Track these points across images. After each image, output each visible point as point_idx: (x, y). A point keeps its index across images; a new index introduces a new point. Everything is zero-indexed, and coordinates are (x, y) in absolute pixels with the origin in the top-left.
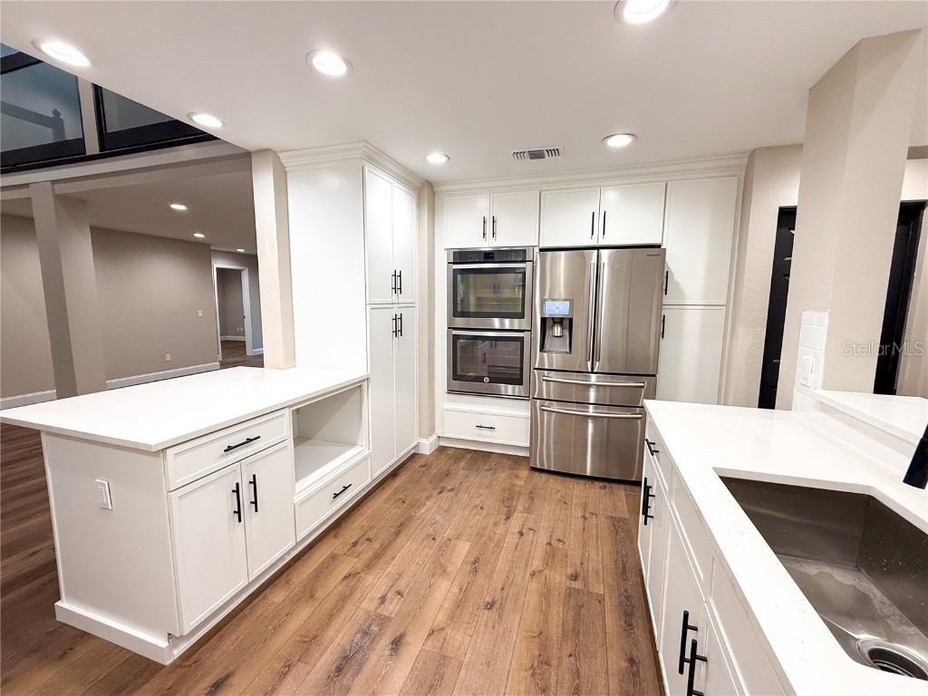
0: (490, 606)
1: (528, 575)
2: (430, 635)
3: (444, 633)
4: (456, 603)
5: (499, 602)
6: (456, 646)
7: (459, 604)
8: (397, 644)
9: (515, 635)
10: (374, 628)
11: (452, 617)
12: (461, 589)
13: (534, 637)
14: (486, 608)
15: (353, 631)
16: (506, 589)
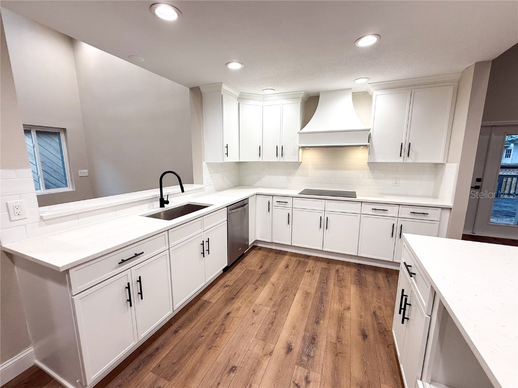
0: (232, 370)
2: (272, 352)
3: (264, 353)
4: (255, 373)
5: (226, 372)
6: (257, 345)
7: (253, 372)
8: (289, 349)
9: (225, 348)
10: (305, 359)
11: (259, 363)
13: (215, 347)
14: (235, 367)
15: (316, 358)
16: (216, 384)
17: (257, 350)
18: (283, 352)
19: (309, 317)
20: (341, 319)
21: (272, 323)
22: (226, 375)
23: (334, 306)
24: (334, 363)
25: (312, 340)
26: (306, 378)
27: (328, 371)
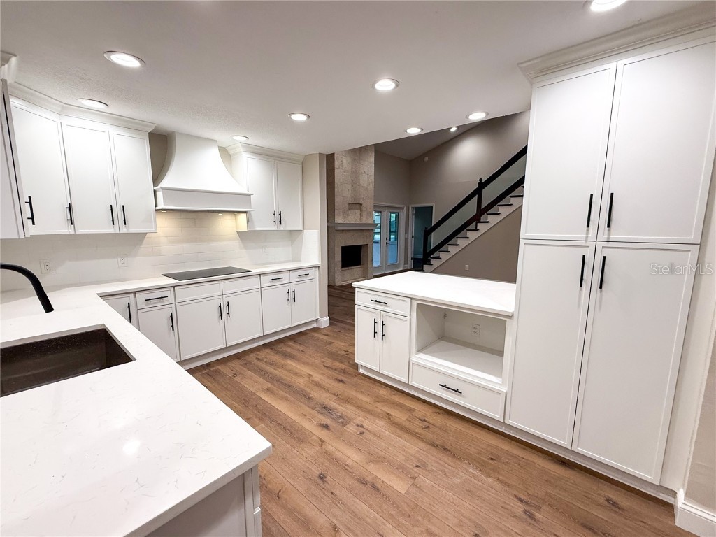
0: (322, 477)
1: (336, 522)
2: (321, 440)
3: (318, 446)
4: (336, 459)
5: (321, 484)
6: (306, 449)
7: (333, 460)
8: (325, 427)
9: (290, 480)
10: (341, 420)
11: (327, 453)
12: (347, 465)
13: (280, 491)
14: (321, 474)
15: (344, 413)
16: (331, 496)
17: (310, 451)
18: (325, 431)
19: (300, 401)
20: (317, 384)
21: (285, 429)
22: (326, 484)
23: (301, 382)
24: (354, 406)
25: (326, 409)
26: (358, 425)
27: (358, 412)
